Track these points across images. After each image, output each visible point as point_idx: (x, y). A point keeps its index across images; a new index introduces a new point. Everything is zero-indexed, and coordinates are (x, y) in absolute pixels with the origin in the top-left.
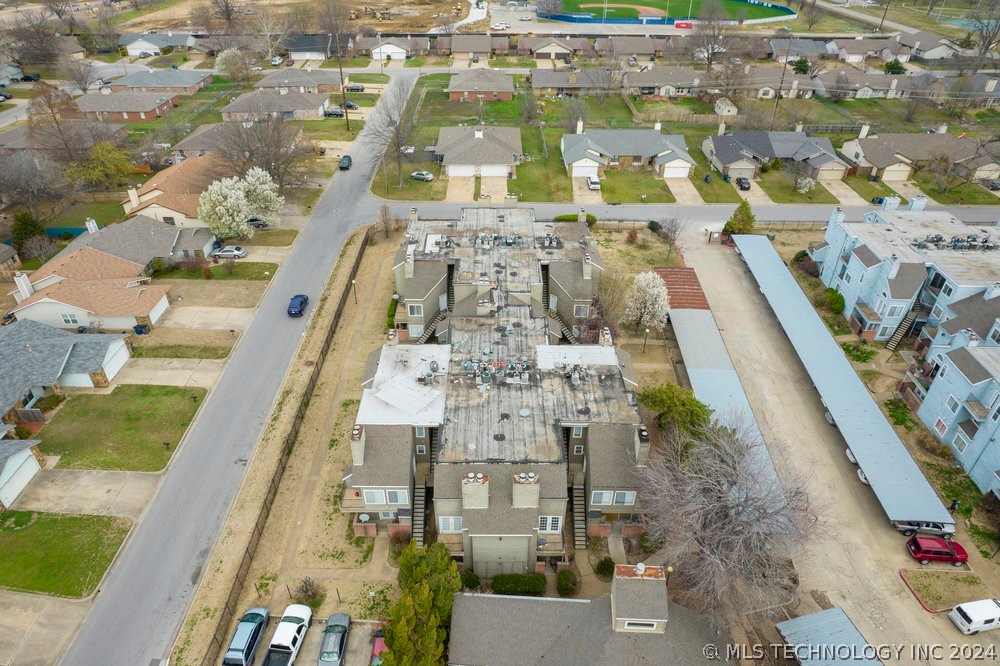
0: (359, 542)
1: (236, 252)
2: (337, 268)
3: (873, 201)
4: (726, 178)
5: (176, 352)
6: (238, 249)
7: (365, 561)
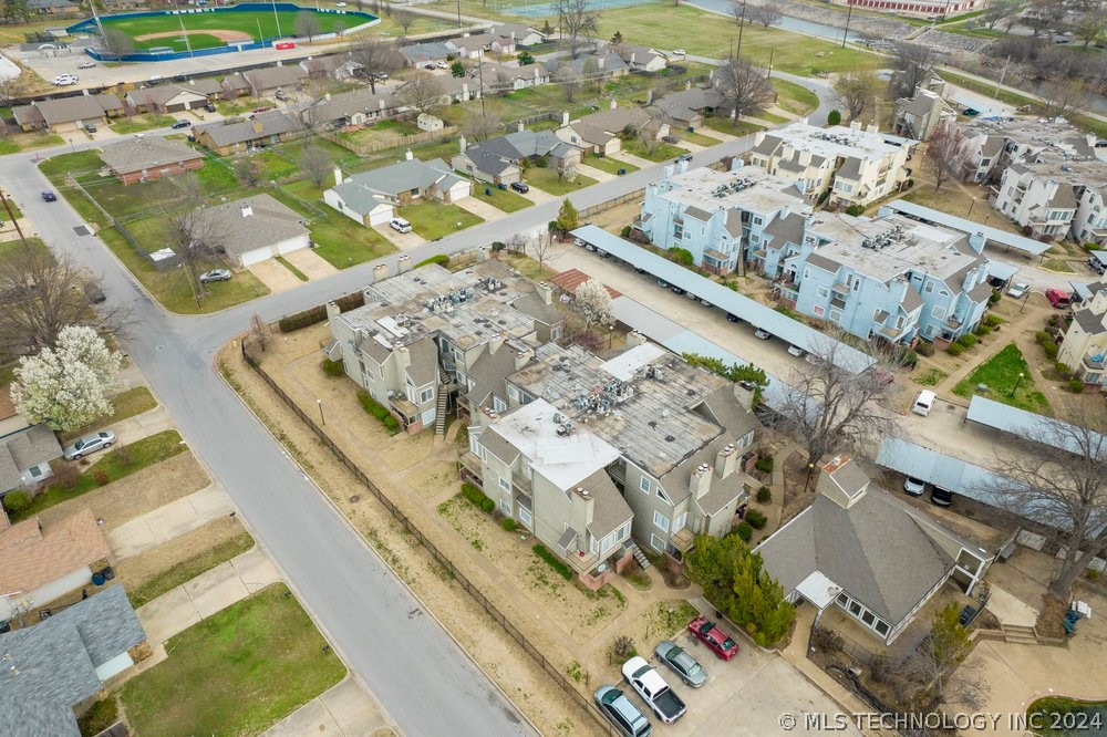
0: (601, 593)
1: (105, 440)
2: (250, 402)
3: (619, 173)
4: (501, 187)
5: (184, 572)
6: (103, 435)
7: (623, 602)
